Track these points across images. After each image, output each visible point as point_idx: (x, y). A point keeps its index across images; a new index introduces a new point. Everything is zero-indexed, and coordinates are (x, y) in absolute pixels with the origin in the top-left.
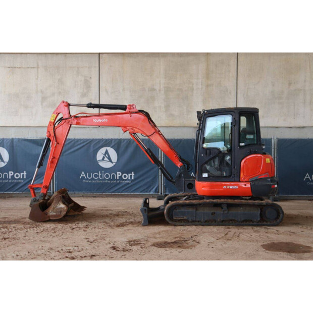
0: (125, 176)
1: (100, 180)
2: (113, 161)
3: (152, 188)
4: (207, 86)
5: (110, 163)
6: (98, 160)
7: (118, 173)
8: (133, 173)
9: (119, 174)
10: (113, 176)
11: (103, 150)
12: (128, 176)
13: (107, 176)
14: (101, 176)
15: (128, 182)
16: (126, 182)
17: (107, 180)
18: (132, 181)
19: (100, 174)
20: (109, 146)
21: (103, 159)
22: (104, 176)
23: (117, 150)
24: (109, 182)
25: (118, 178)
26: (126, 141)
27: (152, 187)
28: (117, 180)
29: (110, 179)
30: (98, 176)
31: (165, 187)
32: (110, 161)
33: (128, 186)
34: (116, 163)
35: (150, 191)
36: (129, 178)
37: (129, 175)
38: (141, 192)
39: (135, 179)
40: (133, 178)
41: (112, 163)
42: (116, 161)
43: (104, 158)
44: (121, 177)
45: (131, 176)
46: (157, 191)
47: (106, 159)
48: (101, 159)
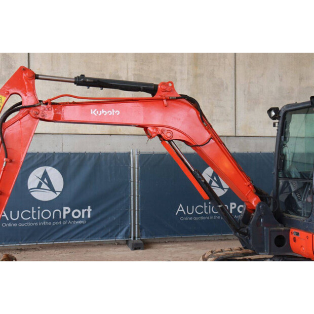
0: (76, 214)
1: (34, 221)
2: (56, 190)
3: (120, 231)
4: (196, 76)
5: (52, 192)
6: (29, 188)
7: (65, 208)
8: (89, 207)
9: (66, 210)
10: (57, 213)
11: (39, 172)
12: (81, 213)
13: (46, 214)
14: (36, 215)
15: (80, 222)
16: (77, 222)
17: (46, 220)
18: (88, 220)
19: (33, 212)
20: (49, 165)
21: (39, 186)
22: (41, 215)
23: (63, 172)
24: (50, 223)
25: (64, 217)
26: (77, 157)
27: (119, 229)
28: (62, 220)
29: (51, 220)
30: (30, 215)
31: (140, 228)
32: (52, 189)
33: (81, 229)
34: (61, 192)
35: (117, 236)
36: (83, 217)
37: (84, 211)
38: (102, 237)
39: (93, 217)
40: (89, 216)
41: (55, 192)
42: (61, 190)
43: (40, 184)
44: (69, 215)
45: (86, 213)
46: (127, 234)
47: (44, 186)
48: (36, 186)
